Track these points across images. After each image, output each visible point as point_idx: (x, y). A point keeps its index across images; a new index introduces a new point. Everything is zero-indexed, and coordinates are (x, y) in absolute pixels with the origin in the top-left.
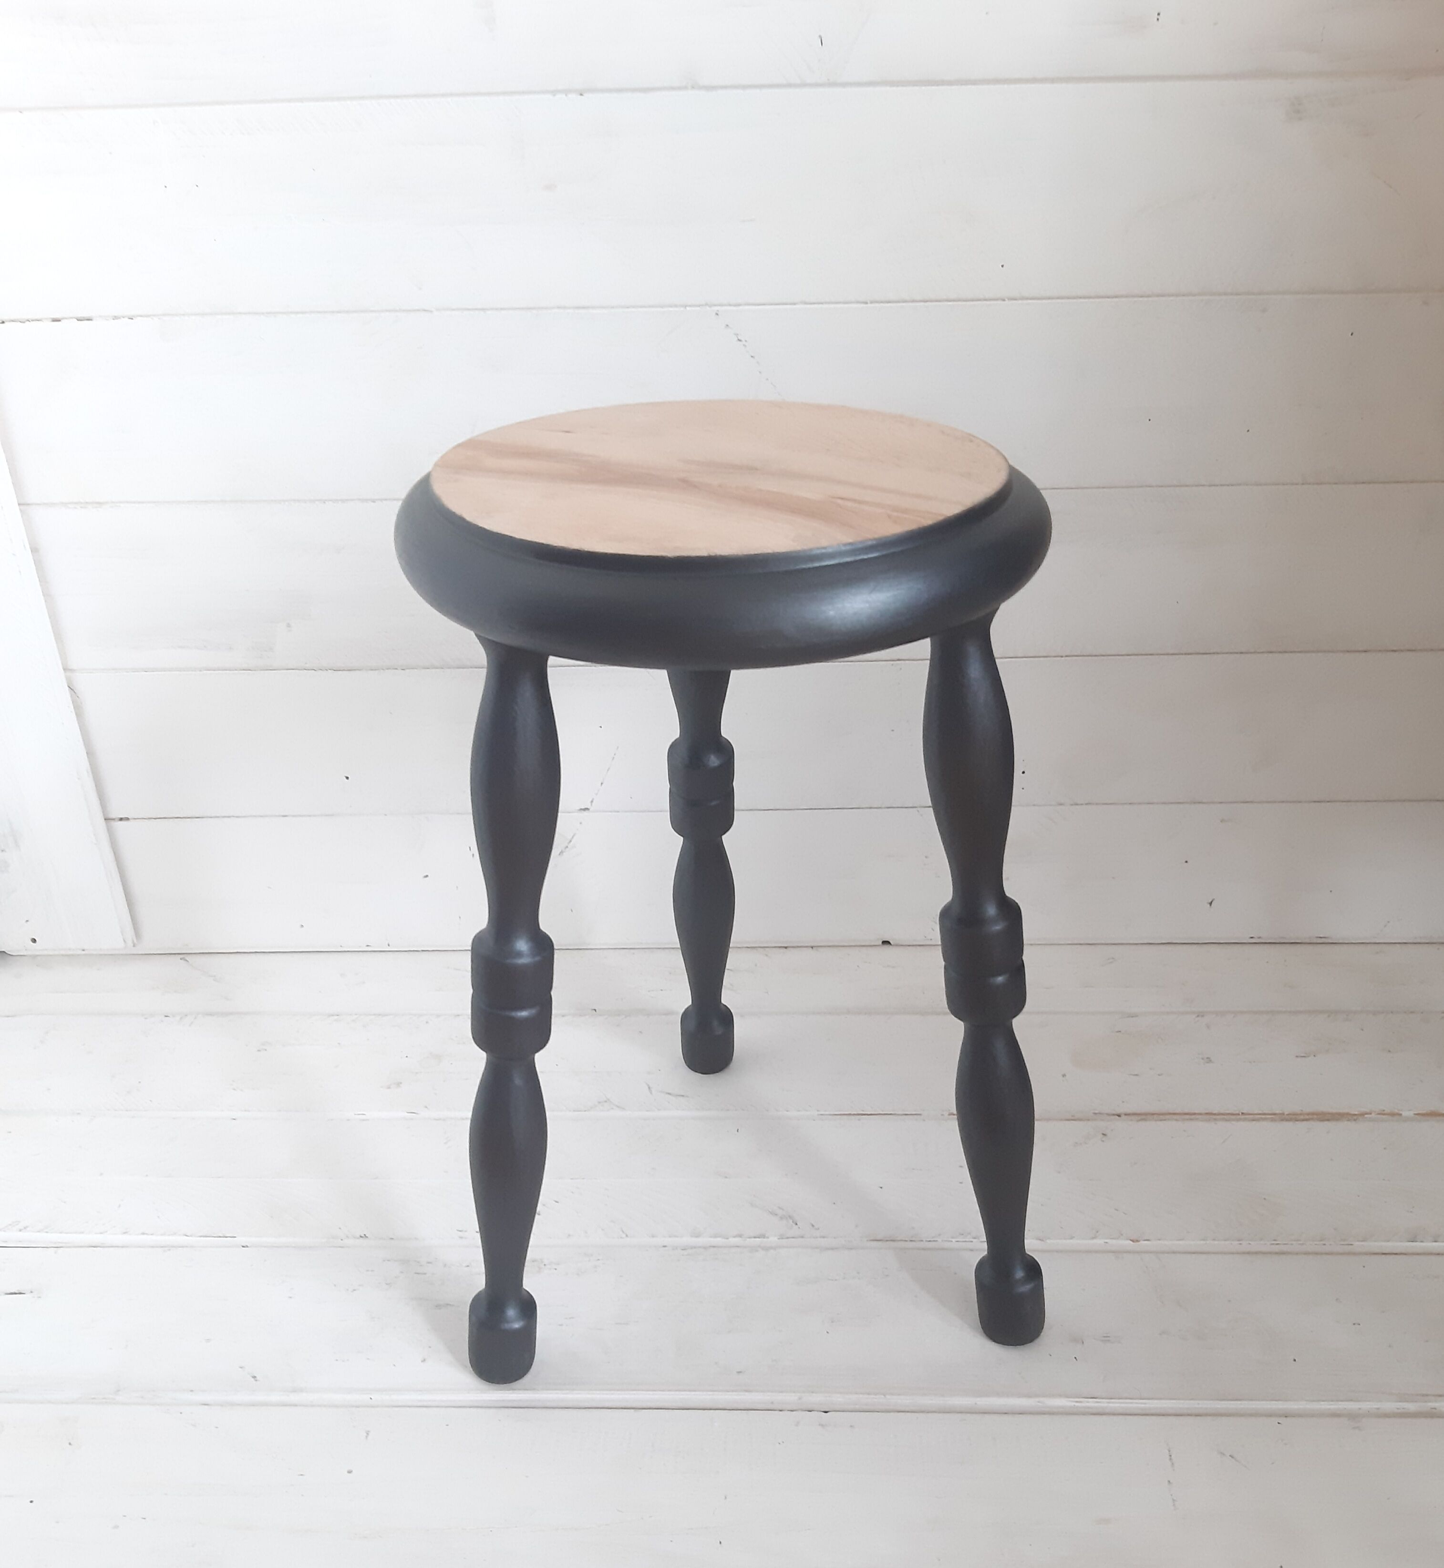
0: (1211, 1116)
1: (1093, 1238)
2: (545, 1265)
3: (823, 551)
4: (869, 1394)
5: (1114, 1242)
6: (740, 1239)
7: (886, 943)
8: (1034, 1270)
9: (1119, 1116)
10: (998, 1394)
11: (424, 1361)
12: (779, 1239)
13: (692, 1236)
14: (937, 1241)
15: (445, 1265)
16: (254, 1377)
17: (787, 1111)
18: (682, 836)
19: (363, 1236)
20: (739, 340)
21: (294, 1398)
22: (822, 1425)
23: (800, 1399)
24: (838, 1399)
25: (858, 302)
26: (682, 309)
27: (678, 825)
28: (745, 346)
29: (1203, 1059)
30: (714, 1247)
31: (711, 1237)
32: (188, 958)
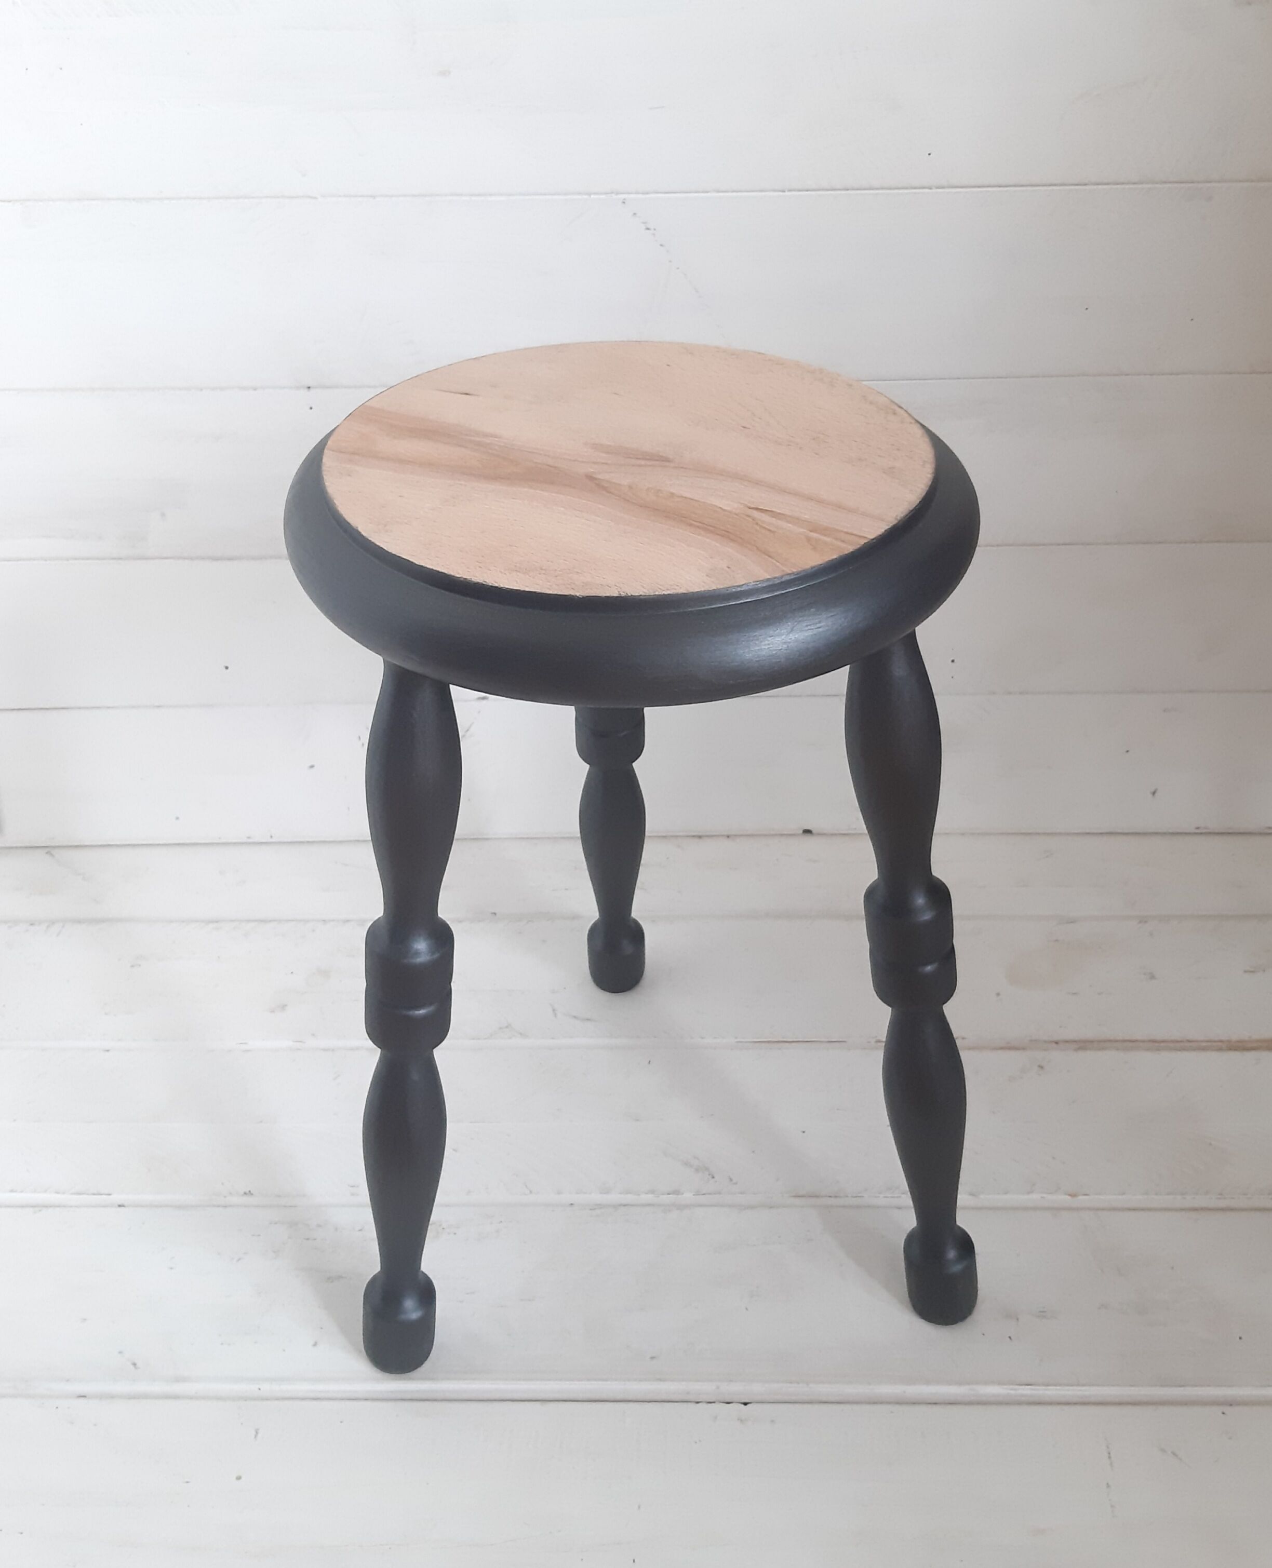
0: (1156, 1045)
1: (1029, 1193)
2: (443, 1229)
3: (739, 589)
4: (791, 1383)
5: (1049, 1197)
6: (653, 1195)
7: (807, 832)
8: (966, 1246)
9: (1057, 1043)
10: (928, 1382)
11: (315, 1344)
12: (694, 1195)
13: (601, 1193)
14: (863, 1197)
15: (336, 1229)
16: (134, 1364)
17: (702, 1038)
18: (588, 763)
19: (248, 1192)
20: (648, 229)
21: (178, 1388)
22: (741, 1420)
23: (718, 1388)
24: (756, 1389)
25: (775, 191)
26: (586, 197)
27: (585, 753)
28: (654, 234)
29: (1145, 974)
30: (625, 1205)
31: (621, 1193)
32: (54, 852)
